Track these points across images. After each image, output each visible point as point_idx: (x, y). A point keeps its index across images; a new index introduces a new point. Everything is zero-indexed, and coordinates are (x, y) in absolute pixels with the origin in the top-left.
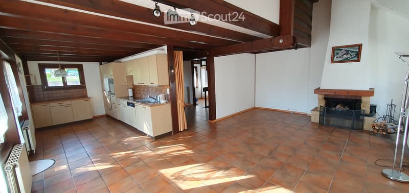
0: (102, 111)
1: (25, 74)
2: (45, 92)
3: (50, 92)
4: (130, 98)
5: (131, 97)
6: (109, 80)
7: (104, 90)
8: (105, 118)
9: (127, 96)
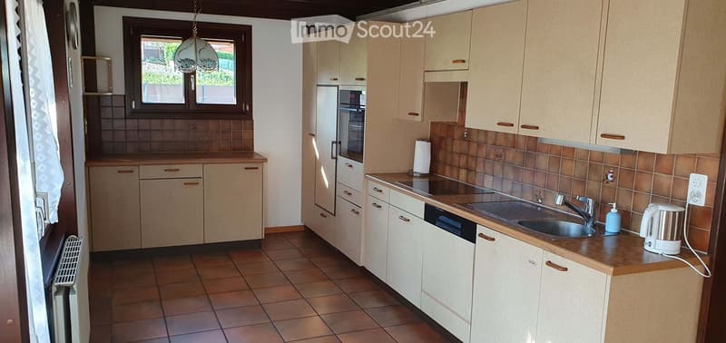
0: (289, 213)
1: (83, 54)
2: (131, 123)
3: (144, 123)
4: (416, 182)
5: (423, 176)
6: (341, 94)
7: (308, 133)
8: (296, 241)
9: (404, 169)
